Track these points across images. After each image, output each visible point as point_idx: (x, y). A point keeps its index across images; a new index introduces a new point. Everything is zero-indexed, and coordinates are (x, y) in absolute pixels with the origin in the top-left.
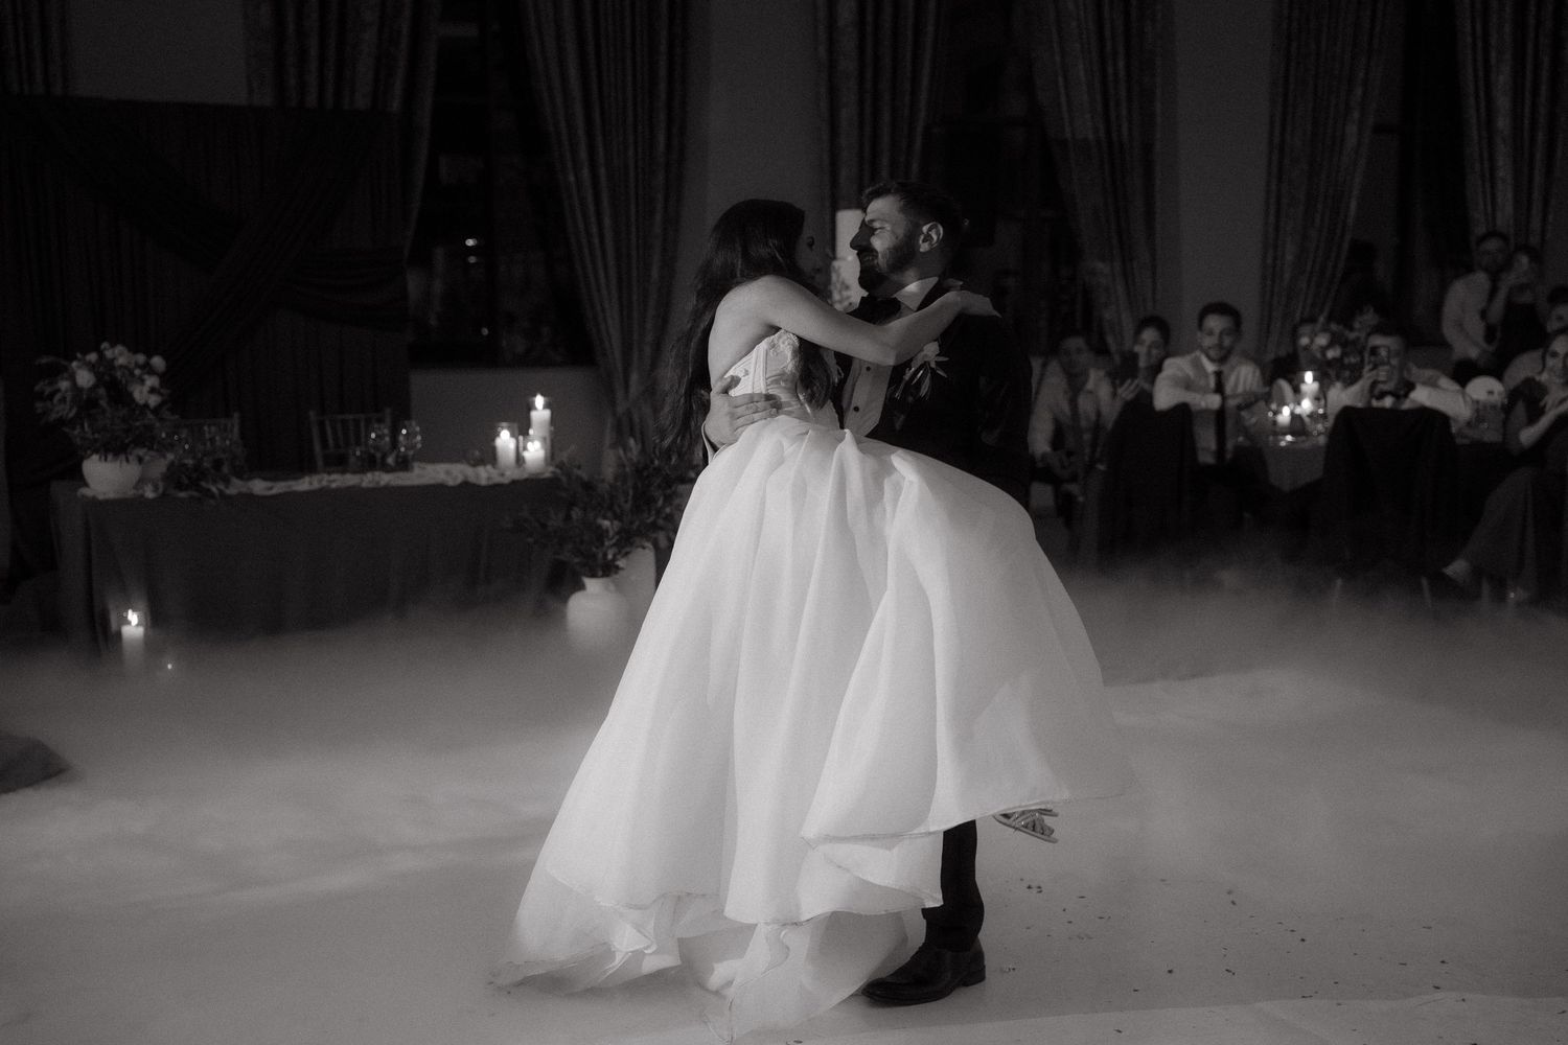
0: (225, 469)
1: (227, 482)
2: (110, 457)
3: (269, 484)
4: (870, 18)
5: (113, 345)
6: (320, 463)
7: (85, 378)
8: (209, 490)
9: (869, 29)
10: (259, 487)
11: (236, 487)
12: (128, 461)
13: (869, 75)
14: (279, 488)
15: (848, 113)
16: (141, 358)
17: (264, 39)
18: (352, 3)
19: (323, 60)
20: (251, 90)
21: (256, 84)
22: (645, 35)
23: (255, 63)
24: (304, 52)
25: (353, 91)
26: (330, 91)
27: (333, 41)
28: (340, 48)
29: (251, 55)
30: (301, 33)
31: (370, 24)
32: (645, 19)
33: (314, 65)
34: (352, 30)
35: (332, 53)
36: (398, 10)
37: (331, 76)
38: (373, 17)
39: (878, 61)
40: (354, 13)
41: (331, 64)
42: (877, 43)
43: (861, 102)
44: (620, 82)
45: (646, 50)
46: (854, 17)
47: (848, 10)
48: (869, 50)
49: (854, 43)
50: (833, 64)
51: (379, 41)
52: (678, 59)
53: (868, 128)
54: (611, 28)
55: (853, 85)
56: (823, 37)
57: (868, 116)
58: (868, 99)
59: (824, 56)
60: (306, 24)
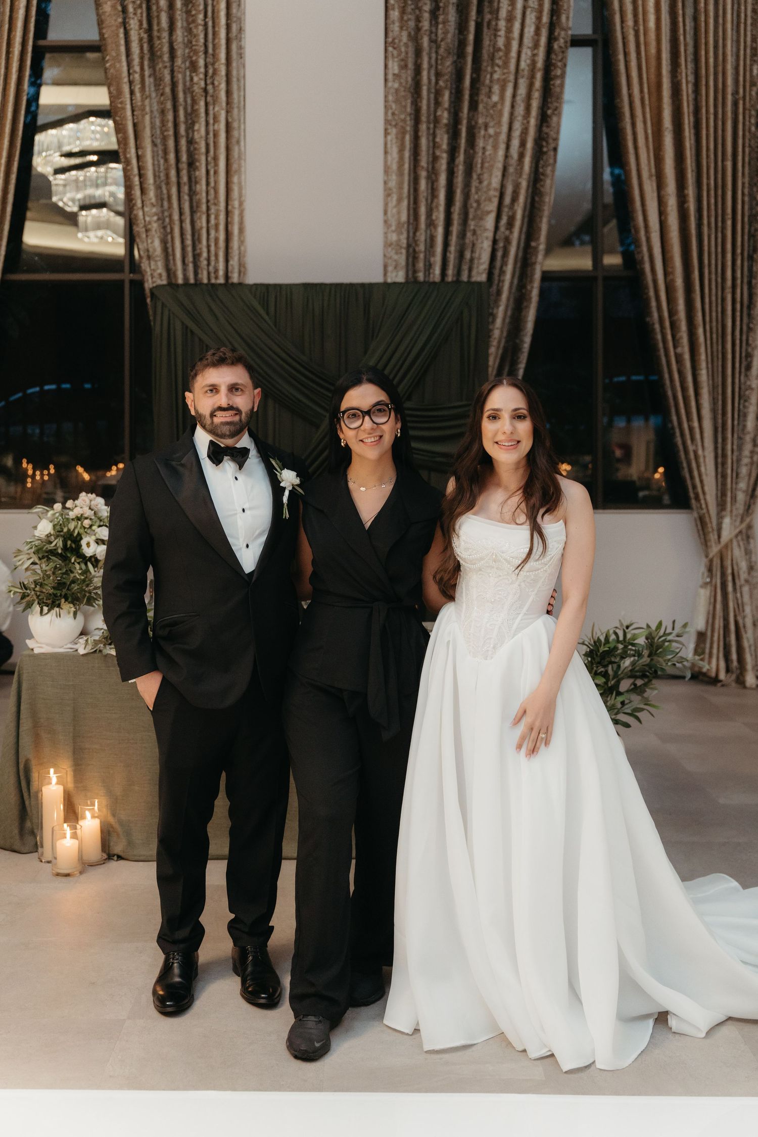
17: (399, 232)
18: (474, 196)
19: (446, 244)
20: (385, 274)
21: (390, 269)
22: (746, 207)
23: (391, 253)
24: (432, 239)
25: (470, 270)
26: (450, 272)
27: (455, 229)
28: (462, 235)
29: (387, 244)
30: (431, 224)
31: (489, 212)
32: (746, 191)
33: (439, 248)
34: (473, 220)
35: (454, 239)
36: (514, 199)
37: (452, 257)
38: (493, 206)
40: (475, 205)
41: (453, 248)
44: (719, 249)
45: (747, 219)
51: (497, 226)
54: (712, 201)
60: (434, 216)
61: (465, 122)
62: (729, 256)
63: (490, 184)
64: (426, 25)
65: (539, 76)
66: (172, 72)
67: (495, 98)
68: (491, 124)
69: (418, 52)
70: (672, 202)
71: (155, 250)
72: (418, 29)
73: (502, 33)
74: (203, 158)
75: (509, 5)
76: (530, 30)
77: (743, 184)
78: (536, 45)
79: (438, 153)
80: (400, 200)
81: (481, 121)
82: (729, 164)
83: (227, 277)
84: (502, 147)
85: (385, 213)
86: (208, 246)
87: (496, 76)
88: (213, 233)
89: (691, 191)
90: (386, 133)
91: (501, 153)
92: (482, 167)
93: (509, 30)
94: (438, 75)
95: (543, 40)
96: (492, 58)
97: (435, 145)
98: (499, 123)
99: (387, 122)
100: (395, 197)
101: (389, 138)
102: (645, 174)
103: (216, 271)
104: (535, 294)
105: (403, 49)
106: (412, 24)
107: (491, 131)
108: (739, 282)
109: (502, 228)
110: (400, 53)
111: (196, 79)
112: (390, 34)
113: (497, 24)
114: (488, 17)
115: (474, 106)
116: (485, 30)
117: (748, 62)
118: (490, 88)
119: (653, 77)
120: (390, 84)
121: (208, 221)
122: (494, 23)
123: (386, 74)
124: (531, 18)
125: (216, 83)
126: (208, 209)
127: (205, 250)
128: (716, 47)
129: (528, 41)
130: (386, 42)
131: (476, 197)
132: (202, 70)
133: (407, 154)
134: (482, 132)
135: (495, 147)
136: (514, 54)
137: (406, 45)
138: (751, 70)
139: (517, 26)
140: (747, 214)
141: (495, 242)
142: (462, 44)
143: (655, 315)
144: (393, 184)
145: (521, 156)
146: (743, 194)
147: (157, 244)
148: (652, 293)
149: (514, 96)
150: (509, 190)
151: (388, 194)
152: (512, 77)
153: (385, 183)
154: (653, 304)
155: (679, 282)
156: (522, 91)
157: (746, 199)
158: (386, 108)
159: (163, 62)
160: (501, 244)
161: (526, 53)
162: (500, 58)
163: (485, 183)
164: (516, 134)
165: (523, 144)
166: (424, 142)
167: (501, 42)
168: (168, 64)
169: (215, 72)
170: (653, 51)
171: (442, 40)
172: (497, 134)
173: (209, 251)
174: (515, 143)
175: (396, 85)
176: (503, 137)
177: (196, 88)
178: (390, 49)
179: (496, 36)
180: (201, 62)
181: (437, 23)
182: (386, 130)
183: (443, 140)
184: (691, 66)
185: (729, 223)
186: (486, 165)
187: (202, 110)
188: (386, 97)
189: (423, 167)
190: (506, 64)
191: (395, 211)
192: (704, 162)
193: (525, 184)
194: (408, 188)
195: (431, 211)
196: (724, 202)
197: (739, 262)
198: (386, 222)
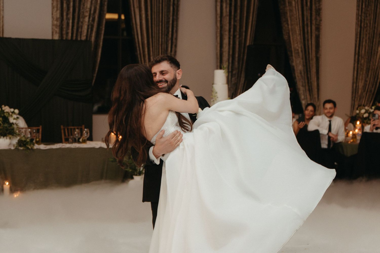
0: (34, 141)
1: (34, 145)
2: (2, 137)
3: (45, 146)
4: (233, 14)
5: (5, 106)
6: (63, 140)
9: (233, 17)
10: (42, 147)
11: (36, 146)
12: (7, 138)
13: (232, 30)
14: (48, 147)
15: (226, 41)
16: (12, 110)
17: (57, 20)
18: (82, 10)
19: (73, 26)
20: (53, 35)
21: (54, 33)
22: (166, 19)
23: (54, 27)
24: (68, 24)
25: (81, 35)
26: (75, 35)
27: (76, 21)
28: (78, 23)
29: (53, 25)
30: (68, 19)
31: (86, 16)
32: (166, 14)
33: (70, 28)
34: (81, 18)
35: (75, 24)
36: (95, 12)
37: (75, 31)
38: (87, 14)
39: (235, 26)
40: (82, 13)
41: (75, 27)
42: (235, 21)
43: (229, 38)
44: (158, 32)
45: (166, 23)
46: (228, 14)
47: (226, 11)
48: (232, 23)
49: (228, 21)
50: (221, 27)
51: (89, 21)
52: (175, 26)
53: (231, 46)
54: (156, 16)
55: (227, 33)
56: (219, 19)
57: (231, 42)
58: (232, 37)
59: (219, 25)
60: (69, 16)
62: (160, 35)
63: (87, 7)
70: (144, 16)
80: (57, 10)
82: (161, 5)
85: (52, 14)
89: (149, 13)
100: (55, 9)
102: (136, 6)
104: (101, 43)
108: (163, 43)
109: (90, 22)
140: (166, 21)
141: (88, 26)
143: (138, 52)
144: (55, 4)
146: (165, 15)
148: (137, 45)
150: (93, 9)
151: (53, 8)
153: (52, 4)
154: (138, 49)
155: (146, 42)
157: (166, 16)
160: (90, 27)
163: (85, 6)
185: (161, 24)
191: (55, 13)
192: (153, 4)
193: (98, 7)
194: (59, 6)
195: (67, 14)
196: (159, 17)
197: (163, 36)
198: (53, 17)
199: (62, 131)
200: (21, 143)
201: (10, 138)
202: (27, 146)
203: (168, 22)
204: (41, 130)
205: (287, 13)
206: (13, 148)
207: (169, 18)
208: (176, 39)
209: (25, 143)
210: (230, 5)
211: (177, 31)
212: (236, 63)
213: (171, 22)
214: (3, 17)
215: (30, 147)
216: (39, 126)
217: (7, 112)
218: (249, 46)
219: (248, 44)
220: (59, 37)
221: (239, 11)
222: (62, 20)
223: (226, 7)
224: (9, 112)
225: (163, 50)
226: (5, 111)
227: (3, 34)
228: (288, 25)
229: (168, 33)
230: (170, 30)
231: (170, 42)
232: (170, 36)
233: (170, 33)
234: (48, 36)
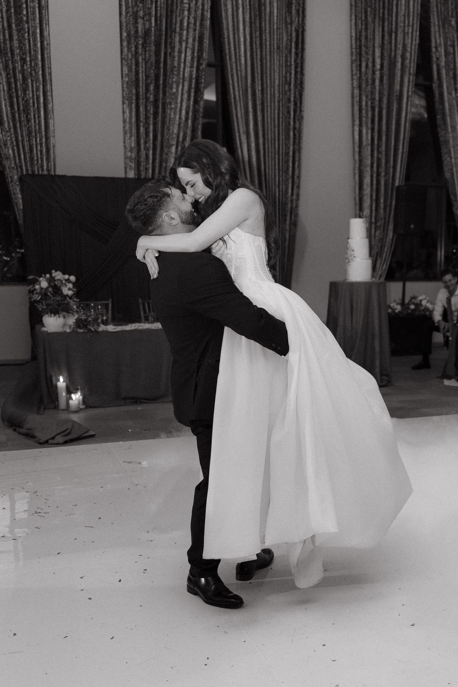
0: (100, 321)
1: (98, 325)
2: (53, 315)
3: (115, 327)
4: (376, 142)
5: (56, 271)
6: (142, 318)
7: (44, 284)
8: (91, 329)
9: (376, 147)
10: (111, 328)
11: (102, 328)
12: (59, 317)
13: (375, 165)
14: (119, 328)
15: (367, 180)
16: (66, 277)
17: (131, 151)
19: (154, 160)
20: (126, 172)
21: (128, 169)
22: (284, 149)
23: (128, 161)
24: (147, 156)
26: (157, 171)
27: (158, 152)
28: (161, 155)
29: (126, 158)
31: (173, 145)
32: (284, 142)
33: (151, 162)
34: (166, 148)
35: (158, 157)
36: (184, 139)
37: (157, 165)
38: (174, 142)
39: (379, 159)
40: (166, 141)
41: (157, 161)
42: (379, 152)
43: (372, 176)
44: (273, 168)
45: (284, 155)
46: (370, 142)
47: (367, 139)
48: (375, 155)
49: (369, 153)
50: (361, 161)
51: (176, 152)
52: (297, 159)
53: (374, 187)
54: (270, 145)
55: (369, 169)
56: (357, 150)
57: (375, 182)
58: (375, 175)
59: (357, 157)
60: (148, 145)
61: (161, 101)
62: (277, 171)
63: (173, 131)
64: (140, 51)
65: (194, 81)
66: (12, 62)
67: (174, 90)
68: (173, 103)
69: (137, 64)
70: (253, 145)
71: (10, 155)
72: (136, 53)
73: (176, 59)
74: (32, 108)
75: (180, 46)
76: (189, 58)
77: (282, 139)
78: (192, 66)
79: (148, 115)
80: (131, 136)
81: (168, 101)
82: (276, 129)
83: (48, 170)
84: (178, 114)
85: (124, 142)
86: (37, 154)
87: (174, 80)
88: (39, 147)
89: (261, 141)
90: (123, 103)
91: (178, 117)
92: (169, 123)
93: (180, 58)
94: (147, 77)
95: (195, 64)
96: (172, 71)
97: (146, 110)
98: (176, 103)
99: (123, 97)
100: (129, 135)
101: (125, 106)
102: (241, 131)
103: (42, 166)
105: (129, 62)
106: (133, 49)
107: (173, 106)
108: (281, 183)
110: (128, 64)
111: (25, 67)
112: (124, 54)
113: (174, 55)
114: (169, 50)
115: (164, 93)
116: (168, 56)
117: (284, 83)
118: (172, 85)
119: (244, 87)
120: (124, 79)
121: (36, 141)
122: (172, 54)
123: (122, 74)
124: (189, 53)
125: (37, 70)
126: (36, 135)
127: (35, 155)
128: (270, 75)
129: (188, 64)
130: (121, 58)
131: (167, 137)
132: (29, 63)
133: (134, 114)
134: (169, 106)
135: (175, 113)
136: (182, 70)
137: (131, 60)
138: (285, 88)
139: (183, 56)
140: (284, 152)
142: (158, 62)
144: (127, 128)
145: (187, 119)
146: (282, 143)
147: (11, 152)
149: (183, 89)
150: (181, 134)
151: (125, 133)
152: (181, 81)
153: (124, 127)
156: (186, 88)
157: (284, 146)
158: (123, 90)
159: (9, 57)
161: (187, 70)
162: (176, 71)
163: (171, 131)
164: (184, 108)
165: (187, 113)
166: (142, 109)
167: (176, 64)
168: (10, 58)
169: (36, 64)
170: (244, 74)
171: (149, 59)
172: (176, 108)
173: (37, 156)
174: (184, 112)
175: (127, 80)
176: (178, 109)
177: (26, 72)
178: (124, 61)
179: (174, 60)
180: (28, 59)
181: (146, 52)
182: (123, 101)
183: (151, 109)
184: (260, 82)
185: (277, 156)
186: (171, 122)
187: (30, 84)
188: (123, 85)
189: (141, 121)
190: (178, 75)
191: (129, 141)
192: (266, 128)
193: (189, 132)
194: (134, 131)
195: (146, 143)
196: (275, 147)
197: (281, 174)
198: (125, 147)
199: (141, 306)
200: (79, 323)
201: (64, 317)
202: (89, 327)
203: (287, 154)
204: (110, 306)
205: (449, 141)
206: (68, 330)
207: (289, 148)
208: (299, 177)
209: (85, 323)
210: (373, 129)
211: (299, 167)
212: (382, 211)
213: (291, 153)
214: (54, 146)
215: (93, 329)
216: (108, 300)
217: (58, 280)
218: (398, 188)
219: (397, 184)
220: (135, 174)
221: (384, 138)
222: (139, 151)
223: (367, 133)
224: (62, 279)
225: (281, 193)
226: (56, 278)
227: (55, 171)
228: (451, 158)
229: (288, 169)
230: (291, 165)
231: (290, 181)
232: (290, 173)
233: (291, 169)
234: (120, 173)
